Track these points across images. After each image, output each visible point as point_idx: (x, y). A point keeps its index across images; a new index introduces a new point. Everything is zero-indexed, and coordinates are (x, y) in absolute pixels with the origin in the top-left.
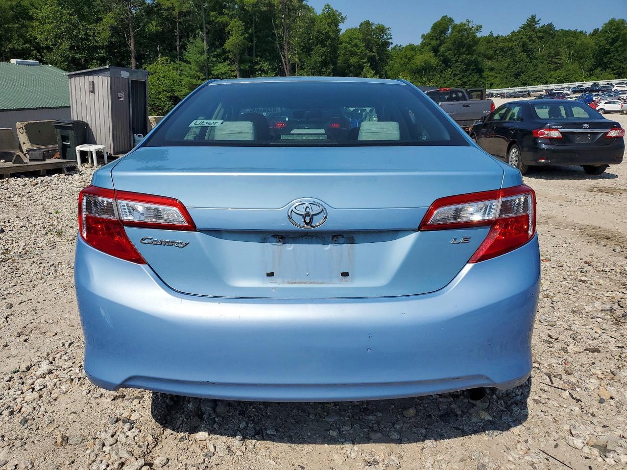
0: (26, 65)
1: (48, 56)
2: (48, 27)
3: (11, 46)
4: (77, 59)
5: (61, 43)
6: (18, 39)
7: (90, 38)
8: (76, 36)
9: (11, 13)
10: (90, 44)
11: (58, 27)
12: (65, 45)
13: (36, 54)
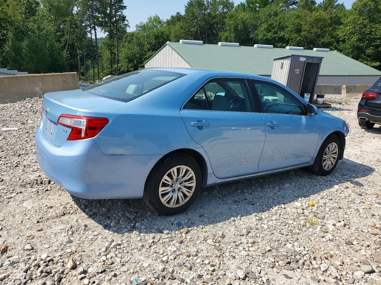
0: (321, 51)
1: (342, 46)
2: (348, 28)
3: (323, 41)
4: (360, 47)
5: (352, 38)
6: (328, 36)
7: (373, 33)
8: (364, 32)
9: (329, 21)
10: (371, 37)
11: (354, 28)
12: (355, 38)
13: (335, 44)
